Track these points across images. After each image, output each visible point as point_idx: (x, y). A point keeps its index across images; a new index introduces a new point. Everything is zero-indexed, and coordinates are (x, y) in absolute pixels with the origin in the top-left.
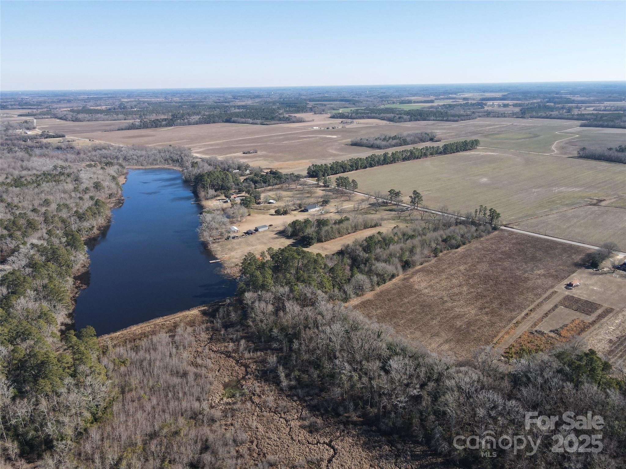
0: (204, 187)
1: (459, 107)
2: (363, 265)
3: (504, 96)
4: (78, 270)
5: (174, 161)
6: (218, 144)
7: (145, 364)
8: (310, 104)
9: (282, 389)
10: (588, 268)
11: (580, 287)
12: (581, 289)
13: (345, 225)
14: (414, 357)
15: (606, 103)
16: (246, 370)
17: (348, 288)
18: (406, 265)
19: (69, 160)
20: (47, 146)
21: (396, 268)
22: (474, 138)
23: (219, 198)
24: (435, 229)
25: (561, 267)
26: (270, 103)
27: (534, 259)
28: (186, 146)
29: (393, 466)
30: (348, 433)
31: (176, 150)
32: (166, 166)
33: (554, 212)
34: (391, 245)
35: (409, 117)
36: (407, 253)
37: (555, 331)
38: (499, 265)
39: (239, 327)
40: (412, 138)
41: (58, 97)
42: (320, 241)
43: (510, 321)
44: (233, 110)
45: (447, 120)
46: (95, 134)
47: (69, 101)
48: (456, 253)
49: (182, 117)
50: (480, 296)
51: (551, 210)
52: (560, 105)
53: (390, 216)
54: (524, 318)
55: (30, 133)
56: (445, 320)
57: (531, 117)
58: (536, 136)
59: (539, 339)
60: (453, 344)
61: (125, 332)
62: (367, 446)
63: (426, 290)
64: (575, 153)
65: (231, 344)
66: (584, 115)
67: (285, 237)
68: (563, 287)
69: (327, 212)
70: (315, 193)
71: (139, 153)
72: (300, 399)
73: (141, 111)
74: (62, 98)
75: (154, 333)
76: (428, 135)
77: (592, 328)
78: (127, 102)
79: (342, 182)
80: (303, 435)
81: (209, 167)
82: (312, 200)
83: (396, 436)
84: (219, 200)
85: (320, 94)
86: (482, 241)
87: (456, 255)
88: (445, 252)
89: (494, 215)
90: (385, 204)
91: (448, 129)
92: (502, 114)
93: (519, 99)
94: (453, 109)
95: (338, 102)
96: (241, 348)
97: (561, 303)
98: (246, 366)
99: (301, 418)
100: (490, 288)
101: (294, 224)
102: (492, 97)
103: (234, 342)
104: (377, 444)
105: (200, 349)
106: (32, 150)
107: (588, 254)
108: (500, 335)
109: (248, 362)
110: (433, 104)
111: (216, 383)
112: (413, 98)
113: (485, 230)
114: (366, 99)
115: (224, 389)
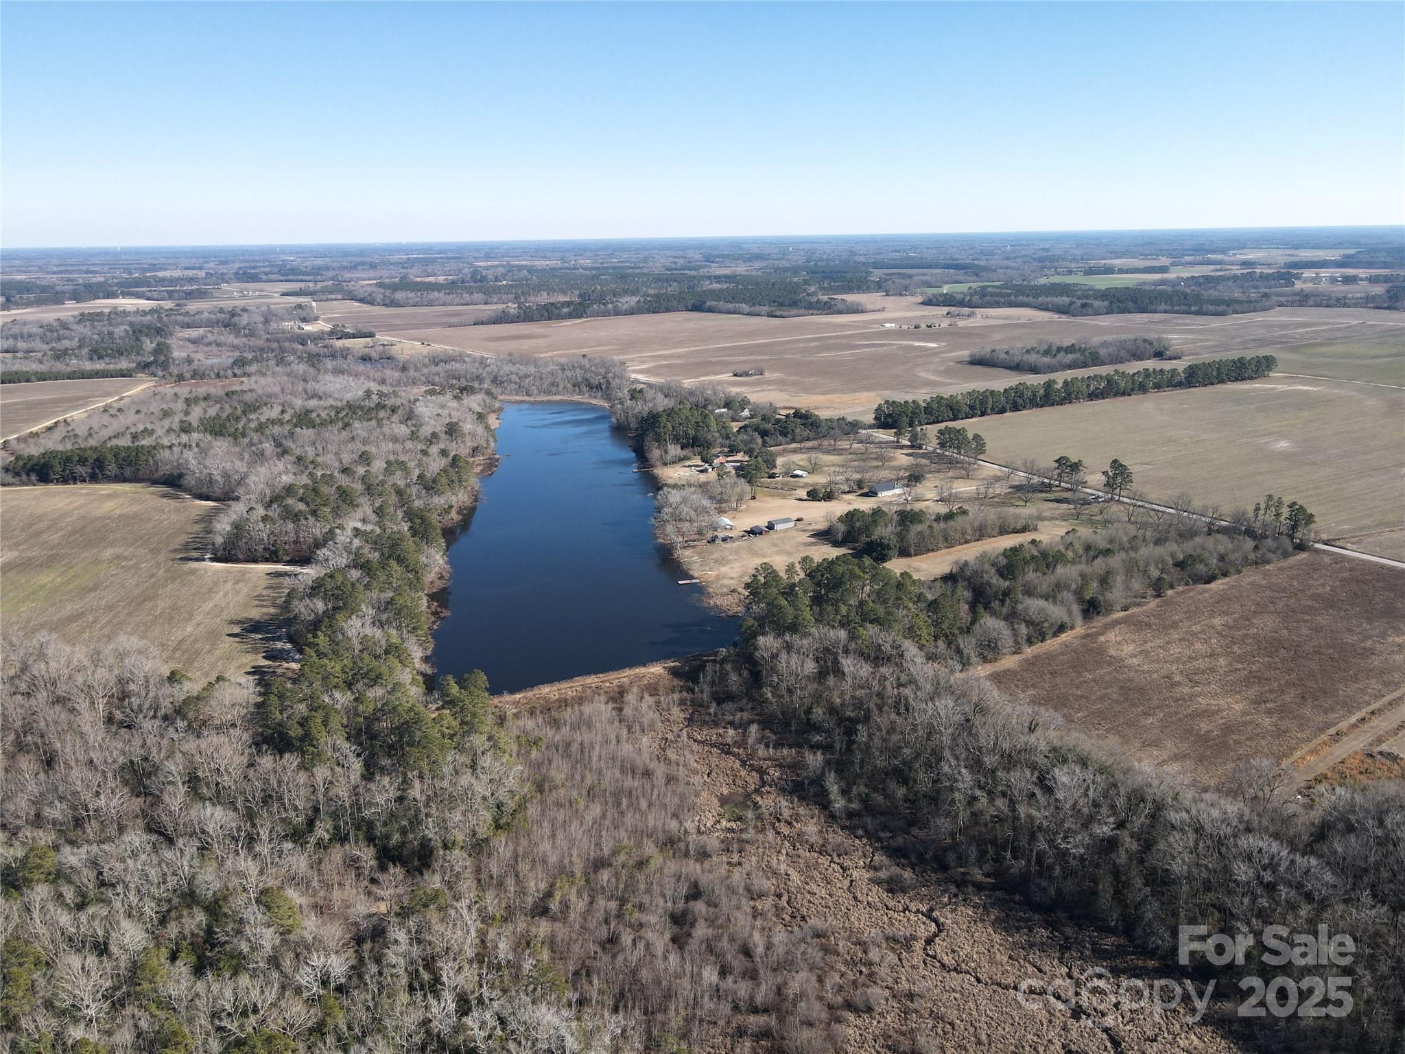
0: (659, 439)
1: (1230, 283)
2: (997, 603)
3: (1349, 256)
4: (433, 582)
5: (592, 388)
6: (680, 356)
7: (575, 748)
8: (877, 274)
9: (832, 816)
13: (959, 522)
14: (1102, 770)
16: (761, 778)
17: (967, 644)
18: (1091, 608)
19: (388, 382)
20: (344, 354)
21: (1070, 613)
22: (1262, 352)
23: (688, 463)
24: (1158, 542)
26: (786, 270)
27: (1389, 613)
28: (618, 358)
29: (1055, 962)
30: (965, 900)
31: (596, 366)
32: (577, 398)
34: (1059, 567)
35: (1106, 303)
36: (1095, 584)
38: (1305, 621)
39: (744, 701)
40: (1111, 349)
41: (349, 259)
42: (904, 553)
43: (1322, 730)
44: (708, 285)
45: (1198, 313)
46: (430, 331)
47: (373, 266)
48: (1205, 591)
49: (601, 299)
53: (1057, 512)
54: (1354, 726)
55: (308, 328)
56: (1174, 719)
59: (1385, 768)
60: (1189, 763)
61: (530, 694)
62: (1005, 925)
63: (1134, 660)
65: (731, 732)
67: (831, 542)
69: (918, 500)
70: (892, 459)
71: (523, 370)
72: (868, 834)
73: (516, 286)
74: (358, 260)
75: (581, 700)
76: (1151, 344)
78: (487, 268)
79: (951, 440)
80: (876, 895)
81: (666, 401)
82: (885, 474)
83: (1062, 915)
84: (690, 466)
85: (898, 251)
86: (1268, 570)
87: (1206, 595)
88: (1181, 588)
89: (1300, 517)
90: (1045, 488)
91: (1200, 331)
92: (1338, 299)
93: (1385, 265)
94: (1214, 288)
95: (940, 271)
96: (750, 741)
98: (762, 772)
99: (872, 867)
100: (1280, 665)
101: (851, 516)
102: (1316, 259)
103: (735, 729)
104: (1022, 924)
105: (670, 736)
106: (319, 361)
108: (1297, 754)
109: (765, 765)
110: (1165, 276)
111: (705, 794)
112: (1117, 262)
113: (1277, 548)
114: (1007, 263)
115: (722, 806)
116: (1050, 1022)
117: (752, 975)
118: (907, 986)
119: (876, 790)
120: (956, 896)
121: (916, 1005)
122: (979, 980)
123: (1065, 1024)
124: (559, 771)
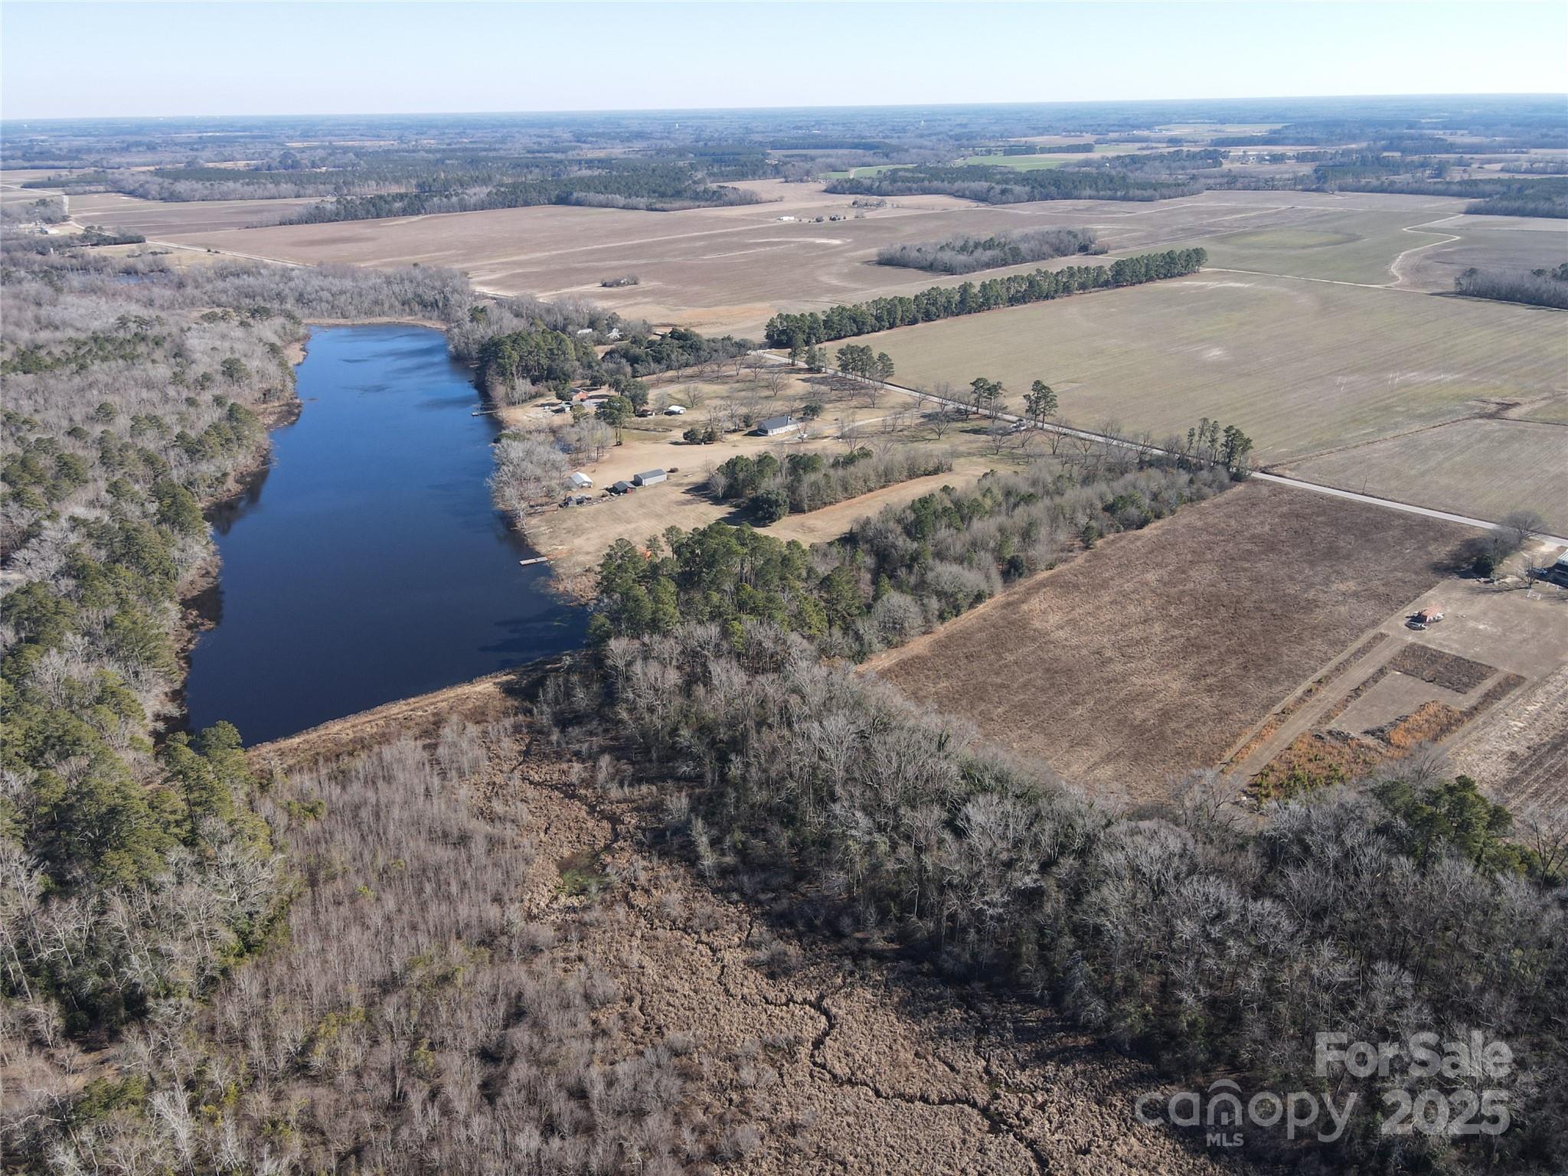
0: (503, 372)
1: (1157, 163)
2: (904, 569)
3: (1275, 132)
4: (192, 583)
5: (425, 306)
6: (539, 262)
7: (365, 814)
8: (775, 156)
9: (701, 876)
10: (1465, 575)
11: (1443, 624)
12: (1447, 627)
13: (861, 468)
14: (1025, 796)
15: (1534, 151)
16: (614, 829)
17: (868, 628)
18: (1012, 570)
19: (157, 303)
20: (99, 266)
21: (988, 577)
22: (1192, 244)
23: (541, 401)
24: (1087, 480)
25: (1399, 575)
26: (670, 152)
27: (1331, 553)
28: (457, 267)
29: (971, 1054)
30: (862, 978)
31: (431, 277)
32: (407, 319)
33: (1390, 434)
34: (975, 519)
35: (1027, 189)
36: (1016, 540)
37: (1377, 733)
38: (1245, 570)
39: (595, 723)
40: (1033, 244)
41: (121, 137)
42: (796, 509)
43: (1266, 708)
44: (576, 172)
45: (1126, 198)
46: (220, 234)
47: (151, 147)
48: (1138, 538)
49: (444, 190)
50: (1193, 647)
51: (1381, 430)
52: (1416, 158)
53: (974, 445)
54: (1301, 700)
55: (54, 231)
56: (1106, 707)
57: (1341, 189)
58: (1353, 238)
59: (1335, 752)
60: (1123, 765)
61: (312, 736)
62: (909, 1010)
63: (1061, 633)
64: (1450, 285)
65: (577, 767)
66: (1476, 182)
67: (710, 499)
68: (1402, 623)
69: (815, 437)
70: (785, 386)
71: (337, 284)
72: (745, 898)
73: (337, 174)
74: (130, 139)
75: (384, 738)
76: (1075, 236)
77: (1468, 725)
78: (302, 151)
79: (854, 360)
80: (754, 983)
81: (515, 321)
82: (778, 406)
83: (978, 986)
84: (543, 405)
85: (800, 128)
86: (1204, 508)
87: (1139, 543)
88: (1111, 537)
89: (1236, 443)
90: (962, 415)
91: (1127, 220)
92: (1266, 181)
93: (1312, 142)
94: (1141, 168)
95: (847, 151)
96: (601, 776)
97: (1394, 664)
98: (614, 820)
99: (748, 944)
100: (1219, 628)
101: (732, 466)
102: (1242, 135)
103: (583, 762)
104: (932, 1005)
105: (499, 779)
106: (61, 277)
107: (1467, 541)
108: (1241, 742)
109: (618, 809)
110: (1089, 156)
111: (539, 859)
112: (1040, 140)
113: (1214, 481)
114: (919, 141)
115: (561, 874)
116: (964, 1141)
117: (587, 1129)
118: (788, 1115)
119: (755, 833)
120: (852, 973)
121: (798, 1141)
122: (878, 1094)
123: (982, 1141)
124: (341, 852)
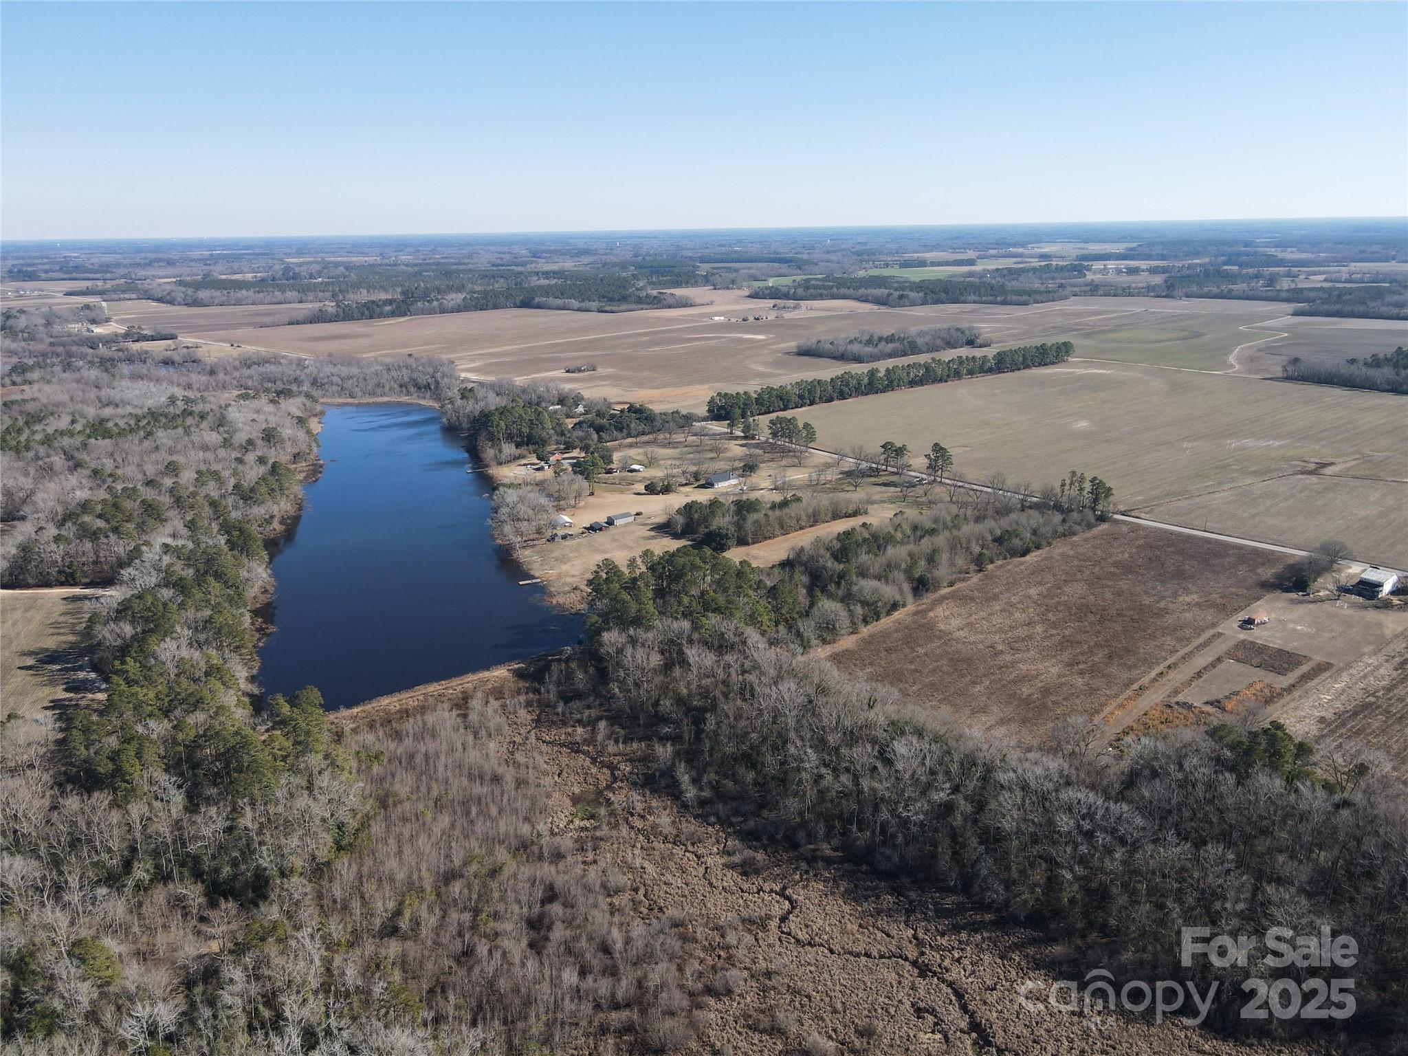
0: (492, 438)
1: (1030, 274)
2: (833, 585)
3: (1131, 249)
4: (255, 598)
5: (419, 388)
6: (509, 354)
7: (419, 759)
8: (704, 269)
9: (685, 806)
10: (1287, 590)
11: (1268, 626)
12: (1272, 628)
13: (793, 509)
14: (936, 739)
15: (1353, 264)
16: (613, 774)
17: (807, 627)
18: (921, 586)
19: (194, 387)
20: (143, 358)
21: (901, 591)
22: (1062, 339)
23: (524, 461)
24: (978, 520)
25: (1234, 590)
26: (614, 265)
27: (1179, 575)
28: (446, 357)
29: (902, 926)
30: (815, 875)
31: (424, 365)
32: (404, 399)
33: (1226, 486)
34: (889, 548)
35: (921, 294)
36: (923, 563)
37: (1216, 703)
38: (1108, 586)
39: (592, 698)
40: (927, 338)
41: (143, 255)
42: (742, 542)
43: (1127, 686)
44: (535, 282)
45: (1004, 303)
46: (240, 332)
47: (171, 263)
48: (1022, 564)
49: (425, 296)
50: (1066, 643)
51: (1220, 483)
52: (1251, 271)
53: (885, 495)
54: (1154, 680)
55: (98, 330)
56: (999, 685)
57: (1188, 296)
58: (1197, 335)
59: (1182, 716)
60: (1014, 726)
61: (368, 707)
62: (852, 896)
63: (961, 633)
64: (1278, 371)
65: (580, 730)
66: (1302, 290)
67: (671, 535)
68: (1235, 626)
69: (753, 489)
70: (726, 450)
71: (345, 371)
72: (720, 821)
73: (333, 283)
74: (154, 256)
75: (423, 709)
76: (963, 333)
77: (1287, 698)
78: (300, 265)
79: (783, 429)
80: (731, 879)
81: (498, 399)
82: (721, 465)
83: (906, 880)
84: (525, 465)
85: (723, 246)
86: (1075, 541)
87: (1022, 567)
88: (1000, 562)
89: (1100, 491)
90: (874, 472)
91: (1008, 320)
92: (1124, 289)
93: (1163, 257)
94: (1017, 279)
95: (765, 265)
96: (600, 737)
97: (1230, 654)
98: (612, 768)
99: (725, 852)
100: (1088, 629)
101: (689, 508)
102: (1104, 252)
103: (584, 727)
104: (870, 893)
105: (518, 739)
106: (114, 366)
107: (1289, 565)
108: (1108, 709)
109: (615, 760)
110: (973, 268)
111: (556, 795)
112: (929, 256)
113: (1082, 520)
114: (827, 256)
115: (574, 805)
116: (900, 983)
117: (612, 972)
118: (764, 965)
119: (726, 776)
120: (807, 872)
121: (774, 982)
122: (832, 952)
123: (913, 983)
124: (403, 785)
